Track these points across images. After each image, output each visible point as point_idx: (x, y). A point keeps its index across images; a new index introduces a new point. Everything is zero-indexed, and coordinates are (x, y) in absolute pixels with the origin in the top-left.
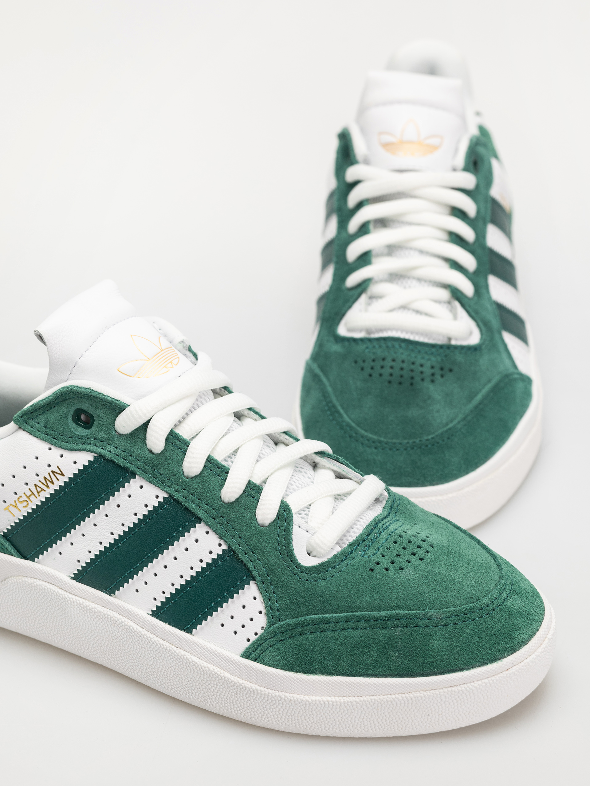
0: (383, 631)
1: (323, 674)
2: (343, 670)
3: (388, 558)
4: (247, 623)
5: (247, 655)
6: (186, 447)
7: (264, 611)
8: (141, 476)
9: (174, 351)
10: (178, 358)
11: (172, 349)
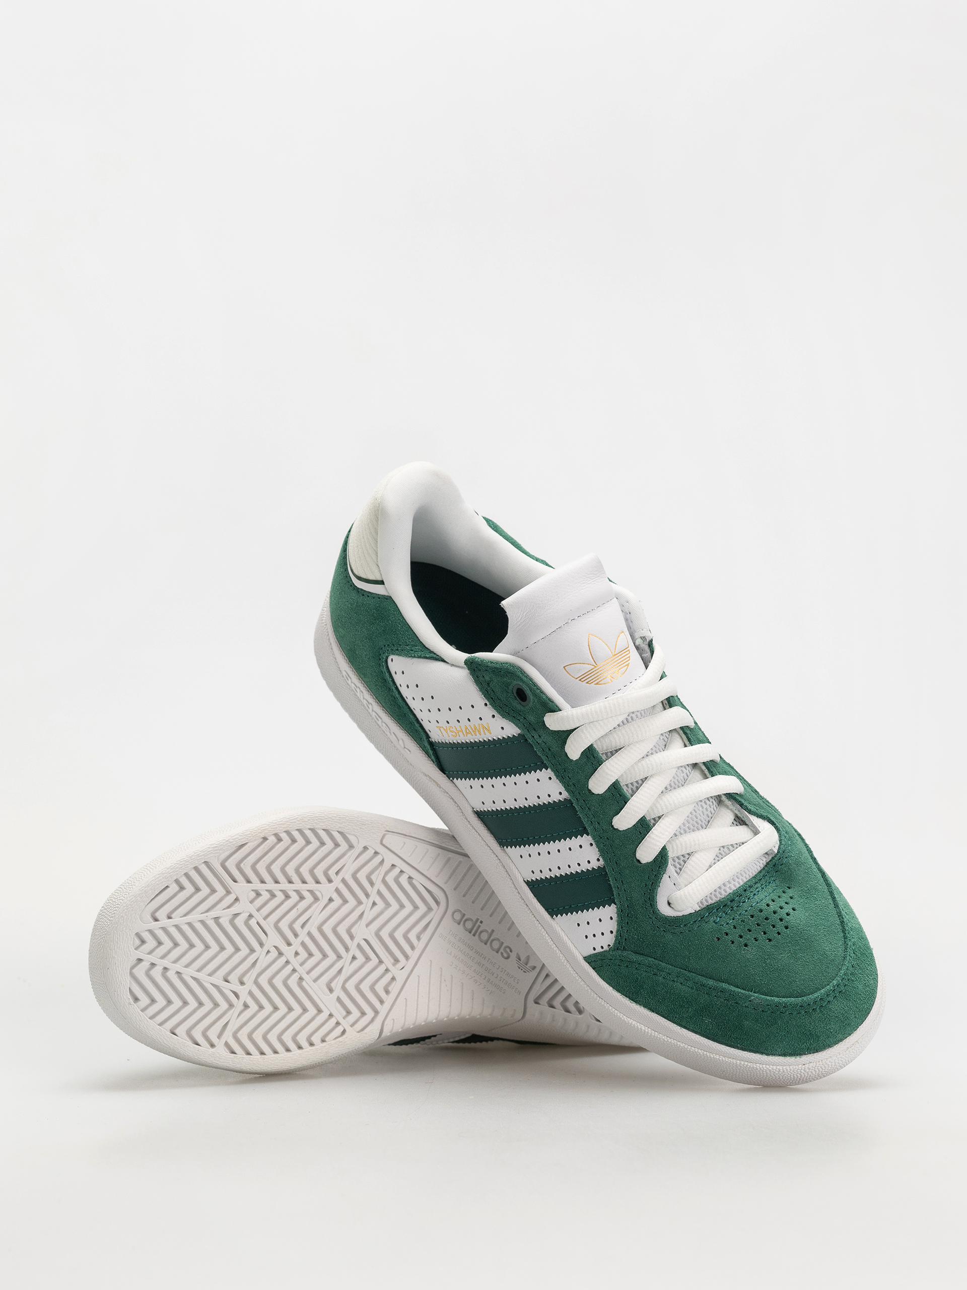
0: (706, 996)
1: (645, 1007)
2: (662, 1012)
3: (738, 931)
4: (599, 935)
5: (589, 959)
6: (598, 765)
7: (614, 933)
8: (552, 770)
9: (627, 655)
10: (628, 665)
11: (627, 651)
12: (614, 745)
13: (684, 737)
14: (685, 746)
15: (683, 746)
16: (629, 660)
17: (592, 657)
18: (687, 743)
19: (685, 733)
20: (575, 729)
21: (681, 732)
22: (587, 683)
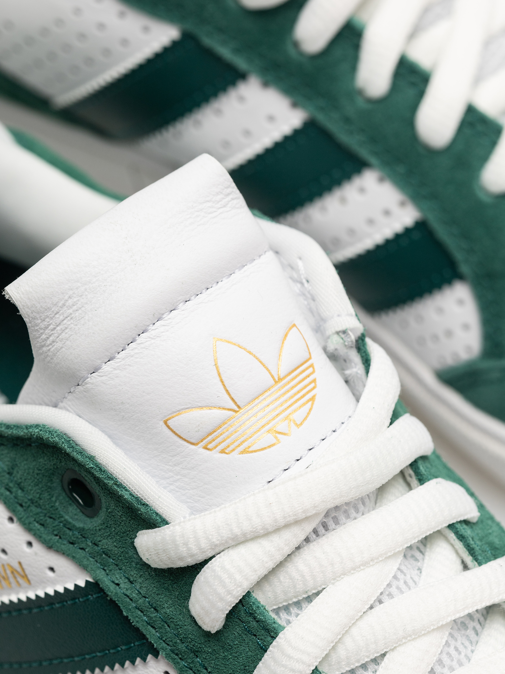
6: (270, 639)
8: (168, 656)
9: (308, 376)
10: (313, 399)
11: (307, 369)
12: (300, 587)
13: (459, 545)
14: (466, 567)
15: (460, 567)
16: (314, 388)
17: (227, 391)
18: (469, 559)
19: (461, 538)
20: (206, 562)
21: (452, 536)
22: (223, 452)
